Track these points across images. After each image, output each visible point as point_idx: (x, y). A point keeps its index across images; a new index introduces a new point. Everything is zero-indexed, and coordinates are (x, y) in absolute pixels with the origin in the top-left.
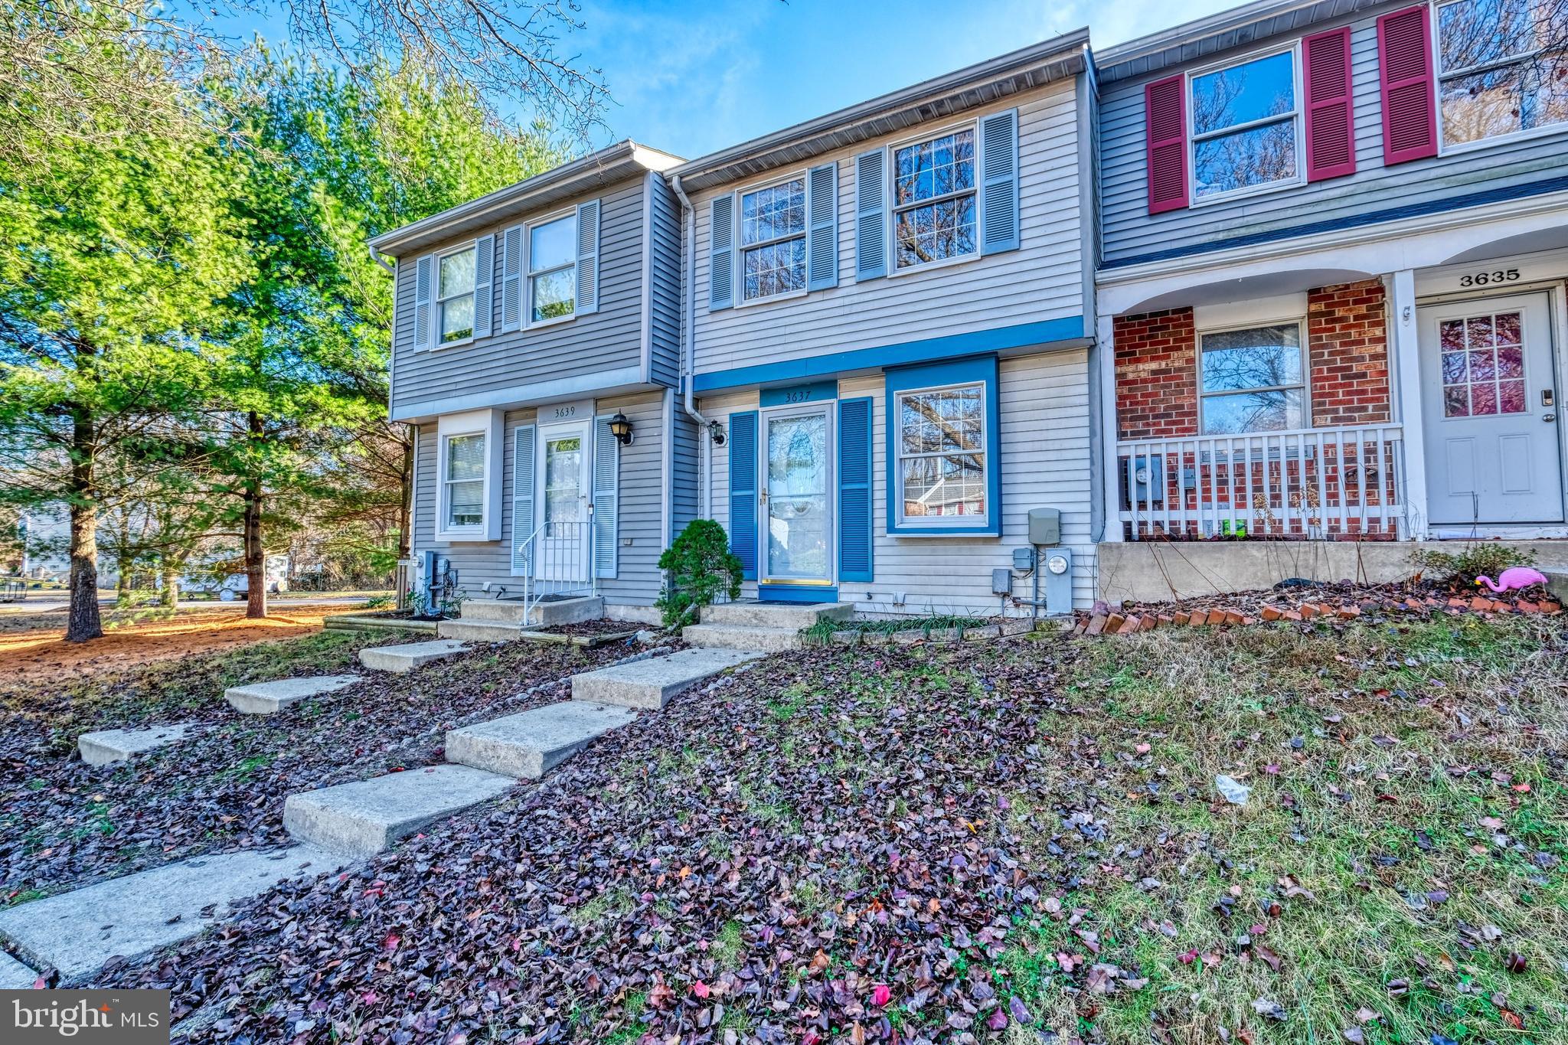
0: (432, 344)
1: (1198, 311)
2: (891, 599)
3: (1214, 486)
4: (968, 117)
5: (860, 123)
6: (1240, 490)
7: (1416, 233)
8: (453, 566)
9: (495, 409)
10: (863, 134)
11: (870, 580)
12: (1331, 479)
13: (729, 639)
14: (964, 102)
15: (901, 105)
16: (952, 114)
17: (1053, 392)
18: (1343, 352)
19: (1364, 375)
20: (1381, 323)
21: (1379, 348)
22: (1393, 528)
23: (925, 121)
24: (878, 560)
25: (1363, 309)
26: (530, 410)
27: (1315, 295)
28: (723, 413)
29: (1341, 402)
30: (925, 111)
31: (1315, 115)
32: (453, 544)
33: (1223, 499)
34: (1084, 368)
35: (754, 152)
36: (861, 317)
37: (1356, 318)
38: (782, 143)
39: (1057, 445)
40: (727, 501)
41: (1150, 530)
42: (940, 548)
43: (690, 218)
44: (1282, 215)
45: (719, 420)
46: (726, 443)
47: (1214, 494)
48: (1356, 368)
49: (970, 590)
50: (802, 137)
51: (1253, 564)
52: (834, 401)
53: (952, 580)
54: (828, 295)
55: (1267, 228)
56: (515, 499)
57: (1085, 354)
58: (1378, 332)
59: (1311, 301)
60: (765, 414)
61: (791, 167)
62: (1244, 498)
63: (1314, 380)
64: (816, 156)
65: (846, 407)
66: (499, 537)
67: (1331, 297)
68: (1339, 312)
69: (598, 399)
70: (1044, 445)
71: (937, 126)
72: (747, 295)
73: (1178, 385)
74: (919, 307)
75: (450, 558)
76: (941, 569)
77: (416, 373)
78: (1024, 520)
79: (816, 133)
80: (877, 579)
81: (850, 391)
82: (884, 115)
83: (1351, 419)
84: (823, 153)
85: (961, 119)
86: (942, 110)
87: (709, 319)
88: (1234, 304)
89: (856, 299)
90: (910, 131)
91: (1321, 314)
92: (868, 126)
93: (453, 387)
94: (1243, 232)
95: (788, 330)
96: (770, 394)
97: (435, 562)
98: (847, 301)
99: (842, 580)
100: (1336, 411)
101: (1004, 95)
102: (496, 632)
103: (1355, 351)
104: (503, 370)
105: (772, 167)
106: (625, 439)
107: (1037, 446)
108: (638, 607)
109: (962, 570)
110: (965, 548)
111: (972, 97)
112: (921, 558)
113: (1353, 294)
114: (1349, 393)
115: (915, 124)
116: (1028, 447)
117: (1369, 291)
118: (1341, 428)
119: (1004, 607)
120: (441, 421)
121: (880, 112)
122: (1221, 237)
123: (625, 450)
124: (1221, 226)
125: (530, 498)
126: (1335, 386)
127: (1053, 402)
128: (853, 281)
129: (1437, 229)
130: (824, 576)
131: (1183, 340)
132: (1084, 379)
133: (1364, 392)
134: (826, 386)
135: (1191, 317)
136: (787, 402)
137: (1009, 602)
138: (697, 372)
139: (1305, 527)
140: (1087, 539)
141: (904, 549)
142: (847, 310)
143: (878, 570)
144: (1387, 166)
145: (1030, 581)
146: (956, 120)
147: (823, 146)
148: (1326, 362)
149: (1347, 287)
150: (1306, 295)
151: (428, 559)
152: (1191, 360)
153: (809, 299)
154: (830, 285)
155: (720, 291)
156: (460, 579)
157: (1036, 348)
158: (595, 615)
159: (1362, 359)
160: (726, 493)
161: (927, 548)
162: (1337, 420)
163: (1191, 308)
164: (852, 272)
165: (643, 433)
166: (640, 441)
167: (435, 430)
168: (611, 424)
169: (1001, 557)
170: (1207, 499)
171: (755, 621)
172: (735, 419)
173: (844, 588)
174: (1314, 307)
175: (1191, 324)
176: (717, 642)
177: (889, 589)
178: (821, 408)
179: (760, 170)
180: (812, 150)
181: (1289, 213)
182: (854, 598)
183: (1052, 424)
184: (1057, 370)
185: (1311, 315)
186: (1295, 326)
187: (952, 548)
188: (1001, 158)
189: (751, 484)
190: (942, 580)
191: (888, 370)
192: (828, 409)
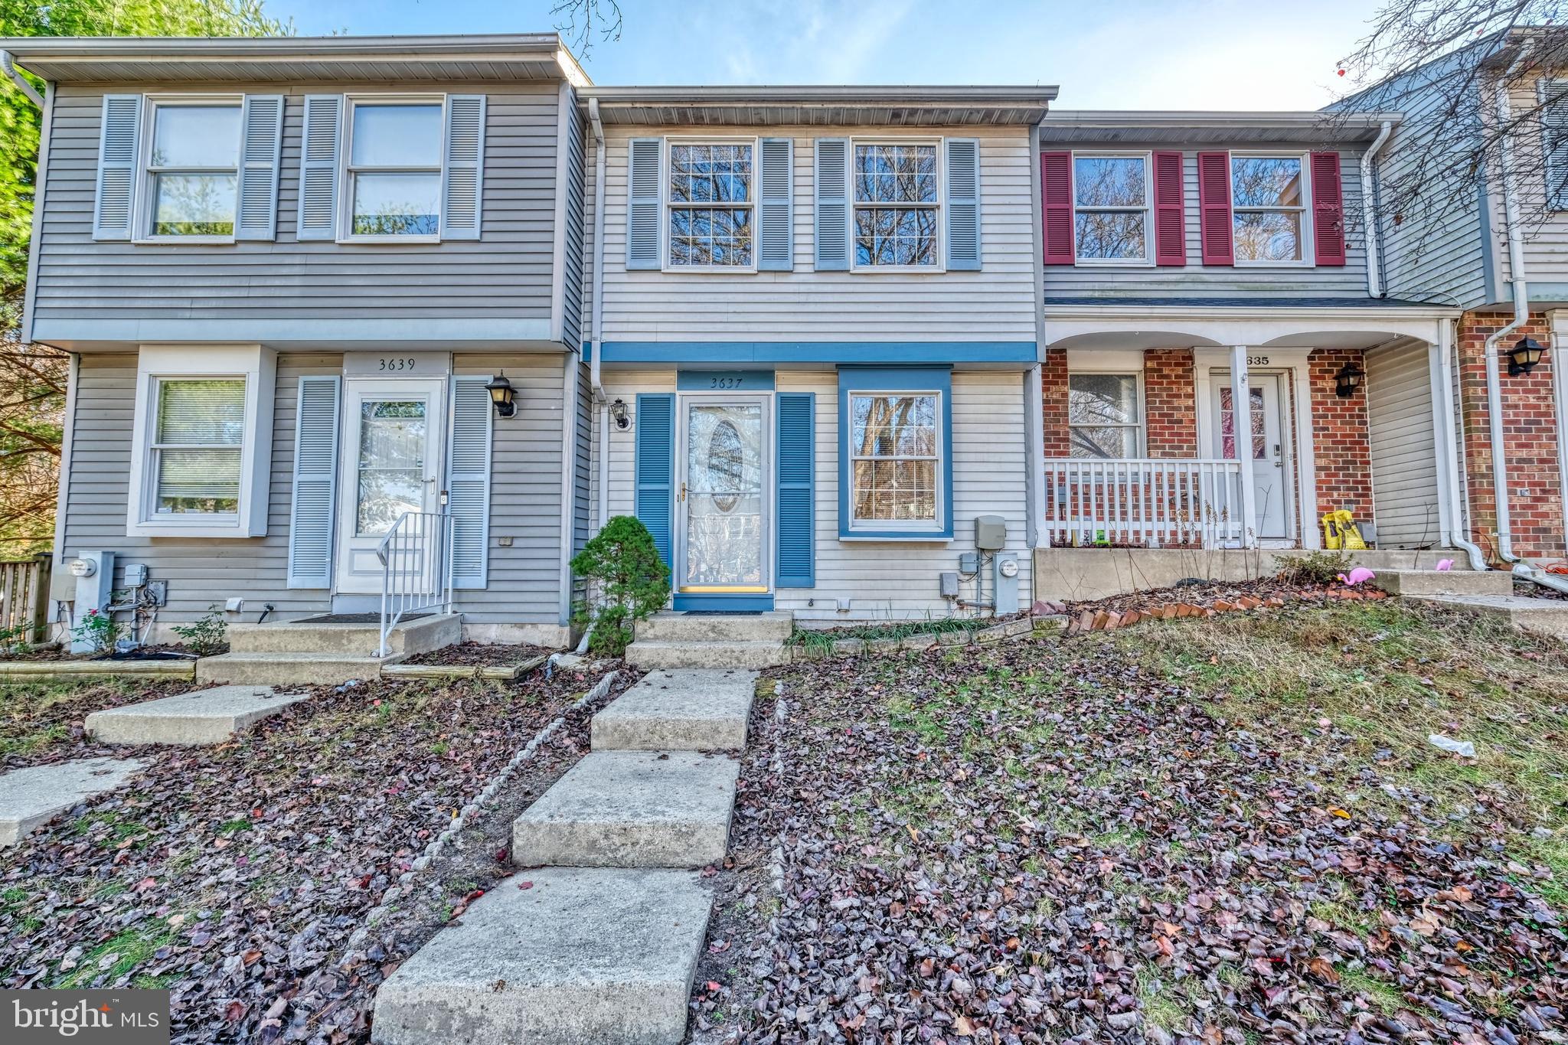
0: (136, 231)
1: (1070, 353)
2: (834, 606)
3: (1081, 502)
4: (931, 133)
5: (832, 106)
6: (1100, 506)
7: (1248, 319)
8: (155, 574)
9: (265, 346)
10: (827, 118)
11: (811, 586)
12: (1160, 500)
13: (694, 657)
14: (932, 118)
15: (877, 101)
16: (916, 125)
17: (994, 408)
18: (1168, 402)
19: (1181, 422)
20: (1191, 383)
21: (1190, 402)
22: (1199, 540)
23: (890, 124)
24: (819, 565)
25: (1180, 371)
26: (332, 356)
27: (1149, 354)
28: (630, 392)
29: (1167, 441)
30: (896, 114)
31: (1161, 213)
32: (156, 541)
33: (1087, 513)
34: (1020, 389)
35: (703, 100)
36: (819, 308)
37: (1177, 377)
38: (739, 100)
39: (997, 458)
40: (631, 495)
41: (1095, 538)
42: (886, 553)
43: (601, 153)
44: (1139, 287)
45: (625, 399)
46: (632, 427)
47: (1081, 509)
48: (1177, 415)
49: (916, 594)
50: (763, 101)
51: (1153, 567)
52: (773, 393)
53: (898, 584)
54: (780, 278)
55: (1129, 295)
56: (297, 478)
57: (1020, 377)
58: (1189, 390)
59: (1146, 359)
60: (684, 399)
61: (737, 130)
62: (1102, 513)
63: (1148, 422)
64: (768, 125)
65: (785, 401)
66: (263, 532)
67: (1160, 358)
68: (1166, 371)
69: (459, 355)
70: (986, 457)
71: (901, 133)
72: (678, 258)
73: (1055, 415)
74: (881, 308)
75: (148, 563)
76: (887, 574)
77: (97, 272)
78: (970, 526)
79: (780, 101)
80: (819, 585)
81: (790, 384)
82: (859, 106)
83: (1173, 455)
84: (776, 124)
85: (925, 133)
86: (911, 119)
87: (625, 278)
88: (1095, 352)
89: (813, 288)
90: (875, 130)
91: (1153, 370)
92: (837, 112)
93: (187, 304)
94: (1112, 294)
95: (732, 308)
96: (690, 375)
97: (117, 569)
98: (803, 288)
99: (778, 586)
100: (1164, 447)
101: (968, 123)
102: (331, 669)
103: (1176, 402)
104: (296, 292)
105: (715, 123)
106: (505, 409)
107: (980, 457)
108: (521, 625)
109: (909, 574)
110: (912, 553)
111: (943, 116)
112: (867, 563)
113: (1175, 358)
114: (1172, 434)
115: (879, 124)
116: (972, 457)
117: (1184, 358)
118: (1167, 460)
119: (949, 609)
120: (142, 351)
121: (855, 102)
122: (1097, 295)
123: (502, 423)
124: (1097, 286)
125: (331, 478)
126: (1162, 428)
127: (993, 418)
128: (810, 269)
129: (1260, 319)
130: (759, 583)
131: (1060, 376)
132: (1020, 400)
133: (1180, 434)
134: (763, 376)
135: (1065, 358)
136: (713, 388)
137: (954, 606)
138: (606, 338)
139: (1143, 538)
140: (1023, 545)
141: (848, 554)
142: (803, 298)
143: (819, 575)
144: (1204, 266)
145: (974, 584)
146: (920, 133)
147: (781, 117)
148: (1157, 408)
149: (1170, 352)
150: (1142, 354)
151: (104, 563)
152: (1065, 395)
153: (759, 279)
154: (785, 268)
155: (642, 247)
156: (172, 595)
157: (987, 366)
158: (454, 639)
159: (1178, 409)
160: (631, 486)
161: (873, 553)
162: (1164, 454)
163: (1065, 351)
164: (809, 259)
165: (530, 404)
166: (525, 414)
167: (135, 365)
168: (490, 388)
169: (946, 562)
170: (1075, 513)
171: (711, 635)
172: (644, 401)
173: (780, 595)
174: (1149, 364)
175: (1065, 364)
176: (676, 662)
177: (832, 594)
178: (756, 399)
179: (699, 122)
180: (767, 117)
181: (1143, 286)
182: (792, 605)
183: (993, 438)
184: (997, 389)
185: (1146, 370)
186: (1133, 377)
187: (899, 553)
188: (964, 183)
189: (665, 476)
190: (888, 584)
191: (841, 367)
192: (763, 400)
